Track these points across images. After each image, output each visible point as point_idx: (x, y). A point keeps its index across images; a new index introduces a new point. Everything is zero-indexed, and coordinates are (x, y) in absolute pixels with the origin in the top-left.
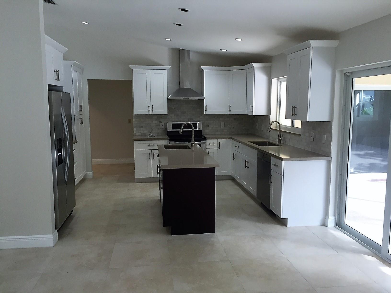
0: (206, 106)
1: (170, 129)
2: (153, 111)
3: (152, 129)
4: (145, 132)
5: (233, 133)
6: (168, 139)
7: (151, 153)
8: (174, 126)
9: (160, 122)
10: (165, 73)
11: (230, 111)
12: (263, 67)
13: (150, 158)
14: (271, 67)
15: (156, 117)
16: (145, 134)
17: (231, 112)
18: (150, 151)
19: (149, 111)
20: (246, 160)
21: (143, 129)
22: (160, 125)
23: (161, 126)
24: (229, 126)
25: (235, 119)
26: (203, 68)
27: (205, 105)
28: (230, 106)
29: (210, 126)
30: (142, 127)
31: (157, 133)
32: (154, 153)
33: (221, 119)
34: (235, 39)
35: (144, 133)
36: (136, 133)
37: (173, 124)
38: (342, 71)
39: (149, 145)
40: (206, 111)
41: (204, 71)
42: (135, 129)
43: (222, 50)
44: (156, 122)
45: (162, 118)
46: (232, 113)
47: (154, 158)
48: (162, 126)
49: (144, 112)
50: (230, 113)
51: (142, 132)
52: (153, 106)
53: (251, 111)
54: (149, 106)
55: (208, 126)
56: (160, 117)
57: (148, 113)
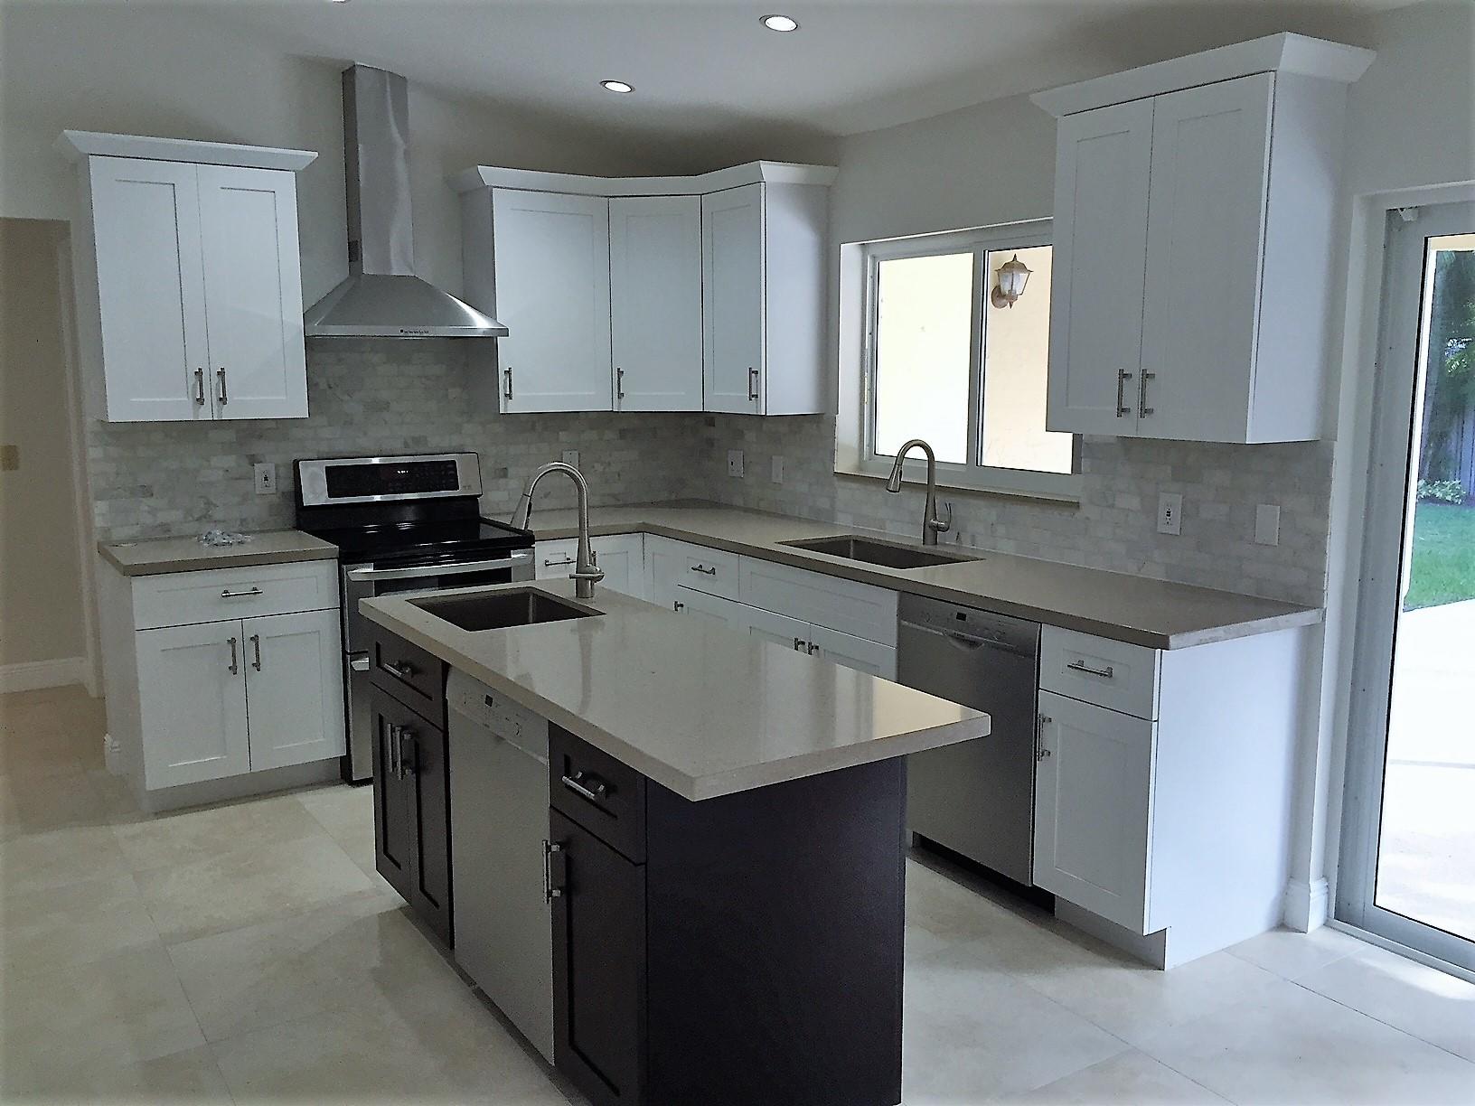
0: (508, 372)
1: (316, 493)
2: (223, 400)
3: (208, 503)
4: (163, 517)
5: (619, 500)
6: (337, 555)
7: (239, 643)
8: (339, 479)
9: (253, 460)
10: (286, 184)
11: (621, 395)
12: (802, 185)
13: (233, 669)
14: (829, 188)
15: (229, 435)
16: (165, 528)
17: (623, 399)
18: (233, 629)
19: (201, 401)
20: (796, 639)
21: (152, 502)
22: (251, 478)
23: (259, 478)
24: (599, 468)
25: (623, 434)
26: (488, 174)
27: (503, 367)
28: (620, 373)
29: (511, 471)
30: (147, 491)
31: (239, 523)
32: (255, 639)
33: (563, 436)
34: (764, 19)
35: (162, 525)
36: (107, 530)
37: (328, 469)
38: (1372, 201)
39: (226, 595)
40: (509, 396)
41: (488, 191)
42: (100, 507)
43: (608, 85)
44: (230, 461)
45: (260, 437)
46: (627, 406)
47: (257, 665)
48: (266, 479)
49: (175, 406)
50: (619, 407)
51: (149, 520)
52: (221, 374)
53: (751, 396)
54: (199, 373)
55: (504, 473)
56: (252, 431)
57: (196, 414)
